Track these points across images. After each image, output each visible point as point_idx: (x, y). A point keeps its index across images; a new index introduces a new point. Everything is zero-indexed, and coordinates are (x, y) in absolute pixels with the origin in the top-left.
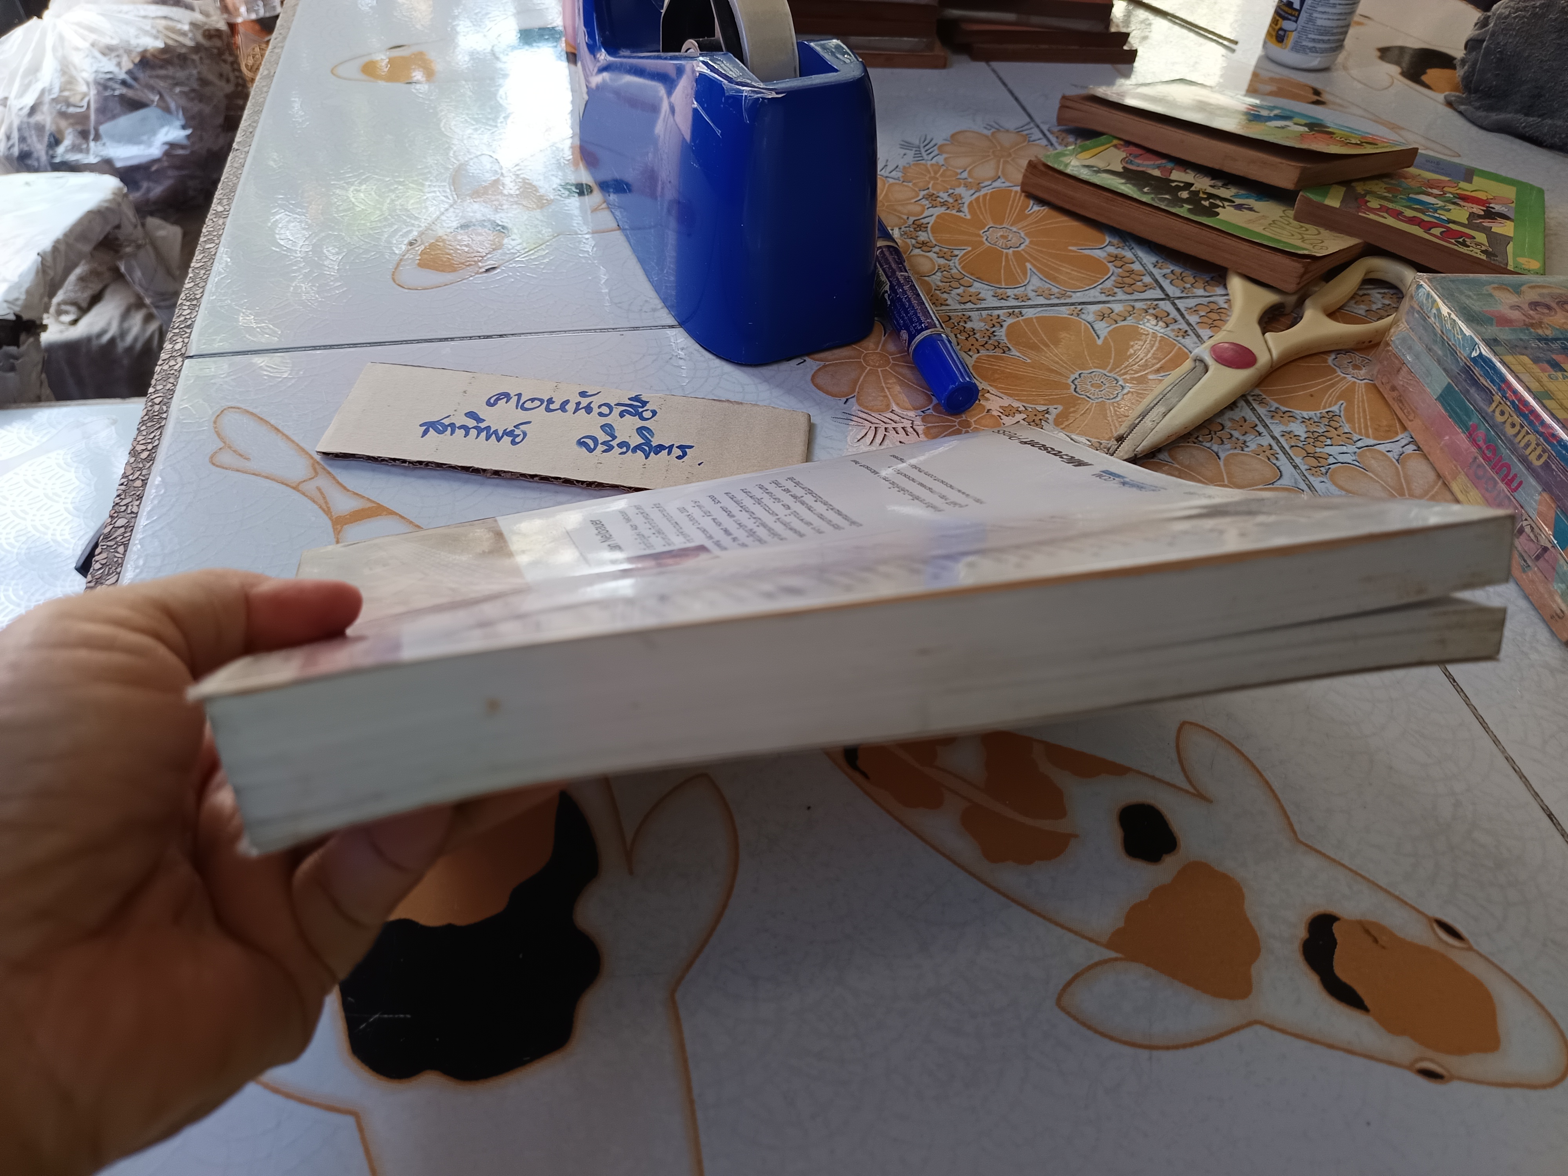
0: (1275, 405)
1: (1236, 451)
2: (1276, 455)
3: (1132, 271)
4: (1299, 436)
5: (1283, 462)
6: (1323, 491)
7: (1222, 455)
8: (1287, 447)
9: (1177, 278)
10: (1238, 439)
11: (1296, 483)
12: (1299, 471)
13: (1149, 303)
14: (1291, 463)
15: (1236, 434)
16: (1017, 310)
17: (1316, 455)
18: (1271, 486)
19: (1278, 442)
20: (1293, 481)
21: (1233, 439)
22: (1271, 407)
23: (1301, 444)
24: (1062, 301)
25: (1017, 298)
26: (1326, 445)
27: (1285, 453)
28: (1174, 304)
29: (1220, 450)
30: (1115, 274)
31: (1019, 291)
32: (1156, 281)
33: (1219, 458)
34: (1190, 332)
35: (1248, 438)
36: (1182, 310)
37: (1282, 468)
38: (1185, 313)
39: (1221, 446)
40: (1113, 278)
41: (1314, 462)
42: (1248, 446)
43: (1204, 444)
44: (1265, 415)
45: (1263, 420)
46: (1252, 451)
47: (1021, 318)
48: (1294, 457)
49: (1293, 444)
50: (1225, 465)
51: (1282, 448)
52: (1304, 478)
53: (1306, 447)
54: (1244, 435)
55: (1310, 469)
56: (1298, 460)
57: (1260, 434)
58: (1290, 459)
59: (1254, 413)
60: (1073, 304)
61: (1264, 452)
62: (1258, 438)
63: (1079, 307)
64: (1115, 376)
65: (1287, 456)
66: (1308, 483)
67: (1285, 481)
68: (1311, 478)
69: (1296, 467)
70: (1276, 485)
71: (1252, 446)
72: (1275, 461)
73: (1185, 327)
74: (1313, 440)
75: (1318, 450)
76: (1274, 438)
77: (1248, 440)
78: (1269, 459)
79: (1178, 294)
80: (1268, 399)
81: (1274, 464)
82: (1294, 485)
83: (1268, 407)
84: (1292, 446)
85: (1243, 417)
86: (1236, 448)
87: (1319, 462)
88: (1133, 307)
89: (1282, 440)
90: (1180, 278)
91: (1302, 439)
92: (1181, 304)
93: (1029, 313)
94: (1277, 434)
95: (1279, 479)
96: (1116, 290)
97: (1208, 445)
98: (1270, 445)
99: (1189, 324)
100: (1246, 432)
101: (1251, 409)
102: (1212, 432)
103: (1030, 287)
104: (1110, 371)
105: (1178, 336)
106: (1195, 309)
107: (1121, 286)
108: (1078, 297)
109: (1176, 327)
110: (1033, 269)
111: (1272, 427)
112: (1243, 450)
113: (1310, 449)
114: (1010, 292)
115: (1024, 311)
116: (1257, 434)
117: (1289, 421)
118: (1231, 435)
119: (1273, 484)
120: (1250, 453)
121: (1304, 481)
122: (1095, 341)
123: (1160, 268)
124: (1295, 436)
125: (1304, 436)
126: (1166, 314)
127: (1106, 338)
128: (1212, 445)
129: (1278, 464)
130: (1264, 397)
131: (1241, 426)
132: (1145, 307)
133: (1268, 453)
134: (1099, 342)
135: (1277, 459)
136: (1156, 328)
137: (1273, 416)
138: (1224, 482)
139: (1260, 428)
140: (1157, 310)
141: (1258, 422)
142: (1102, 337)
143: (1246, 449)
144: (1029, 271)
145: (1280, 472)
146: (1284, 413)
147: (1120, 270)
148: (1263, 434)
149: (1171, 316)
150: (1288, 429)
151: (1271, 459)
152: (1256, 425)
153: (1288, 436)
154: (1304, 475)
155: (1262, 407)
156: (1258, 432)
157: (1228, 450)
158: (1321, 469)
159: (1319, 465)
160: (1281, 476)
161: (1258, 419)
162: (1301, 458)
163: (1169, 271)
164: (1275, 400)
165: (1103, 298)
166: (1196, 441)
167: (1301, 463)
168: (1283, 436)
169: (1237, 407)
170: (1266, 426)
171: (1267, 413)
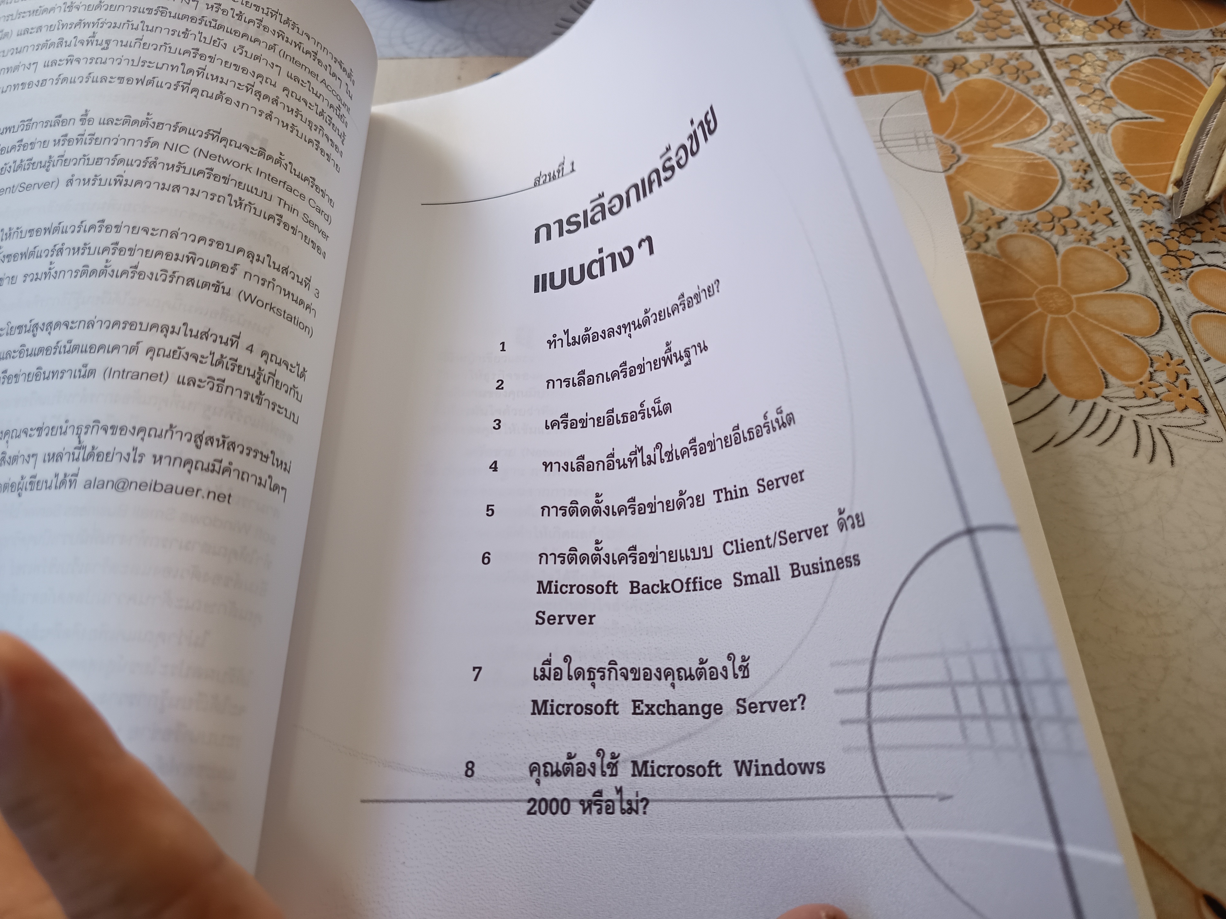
0: (1140, 186)
1: (1080, 245)
2: (1129, 252)
3: (1000, 12)
4: (1162, 228)
5: (1135, 263)
6: (1178, 301)
7: (1062, 249)
8: (1144, 241)
9: (1054, 22)
10: (1085, 229)
11: (1146, 289)
12: (1152, 274)
13: (1012, 51)
14: (1145, 263)
15: (1084, 222)
16: (853, 58)
17: (1179, 253)
18: (1113, 292)
19: (1134, 234)
20: (1143, 286)
21: (1080, 228)
22: (1135, 188)
23: (1162, 239)
24: (910, 47)
25: (857, 42)
26: (1194, 241)
27: (1140, 249)
28: (1043, 54)
29: (1060, 242)
30: (980, 15)
31: (861, 34)
32: (1027, 25)
33: (1057, 253)
34: (1055, 90)
35: (1098, 228)
36: (1051, 61)
37: (1132, 269)
38: (1054, 65)
39: (1063, 237)
40: (976, 20)
41: (1173, 262)
42: (1095, 239)
43: (1043, 233)
44: (1125, 199)
45: (1121, 205)
46: (1100, 246)
47: (856, 67)
48: (1150, 255)
49: (1152, 238)
50: (1063, 262)
51: (1138, 243)
52: (1157, 283)
53: (1166, 243)
54: (1093, 224)
55: (1167, 272)
56: (1154, 259)
57: (1113, 223)
58: (1145, 257)
59: (1112, 196)
60: (921, 51)
61: (1114, 247)
62: (1111, 228)
63: (928, 55)
64: (953, 143)
65: (1142, 253)
66: (1161, 289)
67: (1133, 287)
68: (1166, 284)
69: (1150, 268)
70: (1122, 291)
71: (1101, 239)
72: (1125, 260)
73: (1049, 81)
74: (1178, 234)
75: (1182, 247)
76: (1130, 229)
77: (1097, 230)
78: (1118, 256)
79: (1050, 41)
80: (1133, 178)
81: (1124, 264)
82: (1143, 292)
83: (1131, 189)
84: (1151, 241)
85: (1098, 201)
86: (1080, 241)
87: (1180, 263)
88: (992, 57)
89: (1140, 233)
90: (1057, 21)
91: (1165, 232)
92: (1051, 54)
93: (868, 61)
94: (1135, 224)
95: (1126, 283)
96: (976, 34)
97: (1047, 235)
98: (1123, 239)
99: (1055, 79)
100: (1097, 221)
101: (1110, 191)
102: (1056, 220)
103: (875, 29)
104: (949, 136)
105: (1038, 95)
106: (1067, 60)
107: (983, 28)
108: (929, 43)
109: (1036, 83)
110: (884, 8)
111: (1130, 215)
112: (1088, 243)
113: (1173, 245)
114: (851, 35)
115: (863, 58)
116: (1110, 223)
117: (1153, 208)
118: (1078, 224)
119: (1117, 289)
120: (1096, 248)
121: (1156, 286)
122: (938, 99)
123: (1035, 9)
124: (1157, 228)
125: (1168, 227)
126: (1030, 66)
127: (951, 94)
128: (1052, 235)
129: (1129, 263)
130: (1129, 175)
131: (1093, 213)
132: (1006, 57)
133: (1119, 248)
134: (943, 99)
135: (1128, 257)
136: (1016, 83)
137: (1135, 201)
138: (1056, 283)
139: (1116, 216)
140: (1021, 60)
141: (1113, 207)
142: (947, 93)
143: (1093, 243)
144: (878, 10)
145: (1129, 274)
146: (1149, 197)
147: (986, 10)
148: (1117, 224)
149: (1036, 69)
150: (1150, 218)
151: (1121, 257)
152: (1111, 212)
153: (1148, 227)
154: (1159, 280)
155: (1125, 189)
156: (1111, 220)
157: (1071, 243)
158: (1182, 272)
159: (1180, 266)
160: (1129, 279)
161: (1116, 204)
162: (1159, 256)
163: (1044, 12)
164: (1141, 180)
165: (959, 44)
166: (1033, 229)
167: (1157, 263)
168: (1142, 226)
169: (1092, 187)
170: (1123, 213)
171: (1128, 197)
